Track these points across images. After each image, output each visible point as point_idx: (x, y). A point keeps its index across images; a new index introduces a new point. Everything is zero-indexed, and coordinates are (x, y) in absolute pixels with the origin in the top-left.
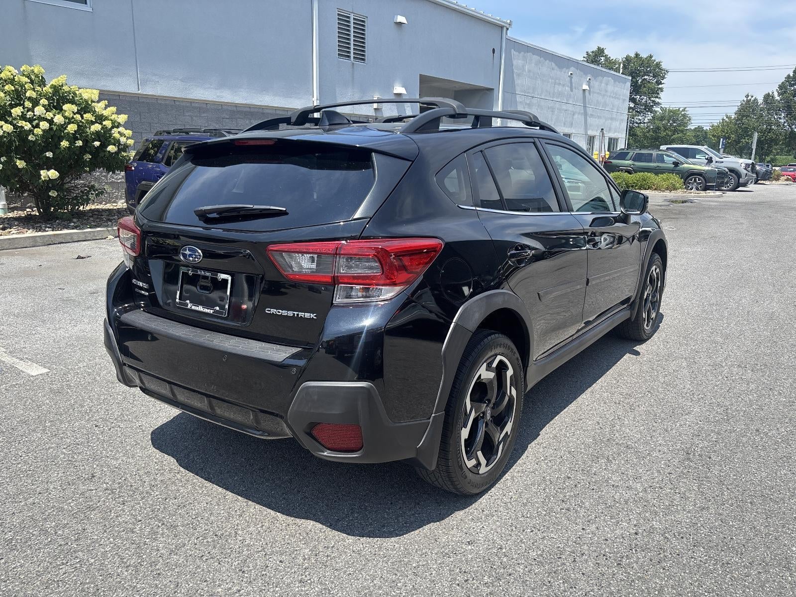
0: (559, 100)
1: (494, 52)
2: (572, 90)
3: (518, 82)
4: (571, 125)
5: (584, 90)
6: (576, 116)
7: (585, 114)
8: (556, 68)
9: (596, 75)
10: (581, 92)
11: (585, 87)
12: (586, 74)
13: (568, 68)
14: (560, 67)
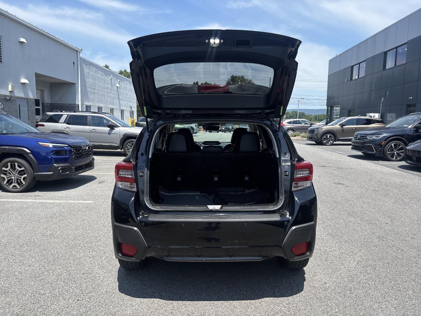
0: (107, 91)
1: (74, 64)
2: (112, 87)
3: (87, 80)
4: (113, 104)
5: (117, 87)
6: (115, 99)
7: (119, 99)
8: (104, 75)
9: (122, 80)
10: (116, 87)
11: (118, 85)
12: (118, 79)
13: (110, 75)
14: (106, 75)
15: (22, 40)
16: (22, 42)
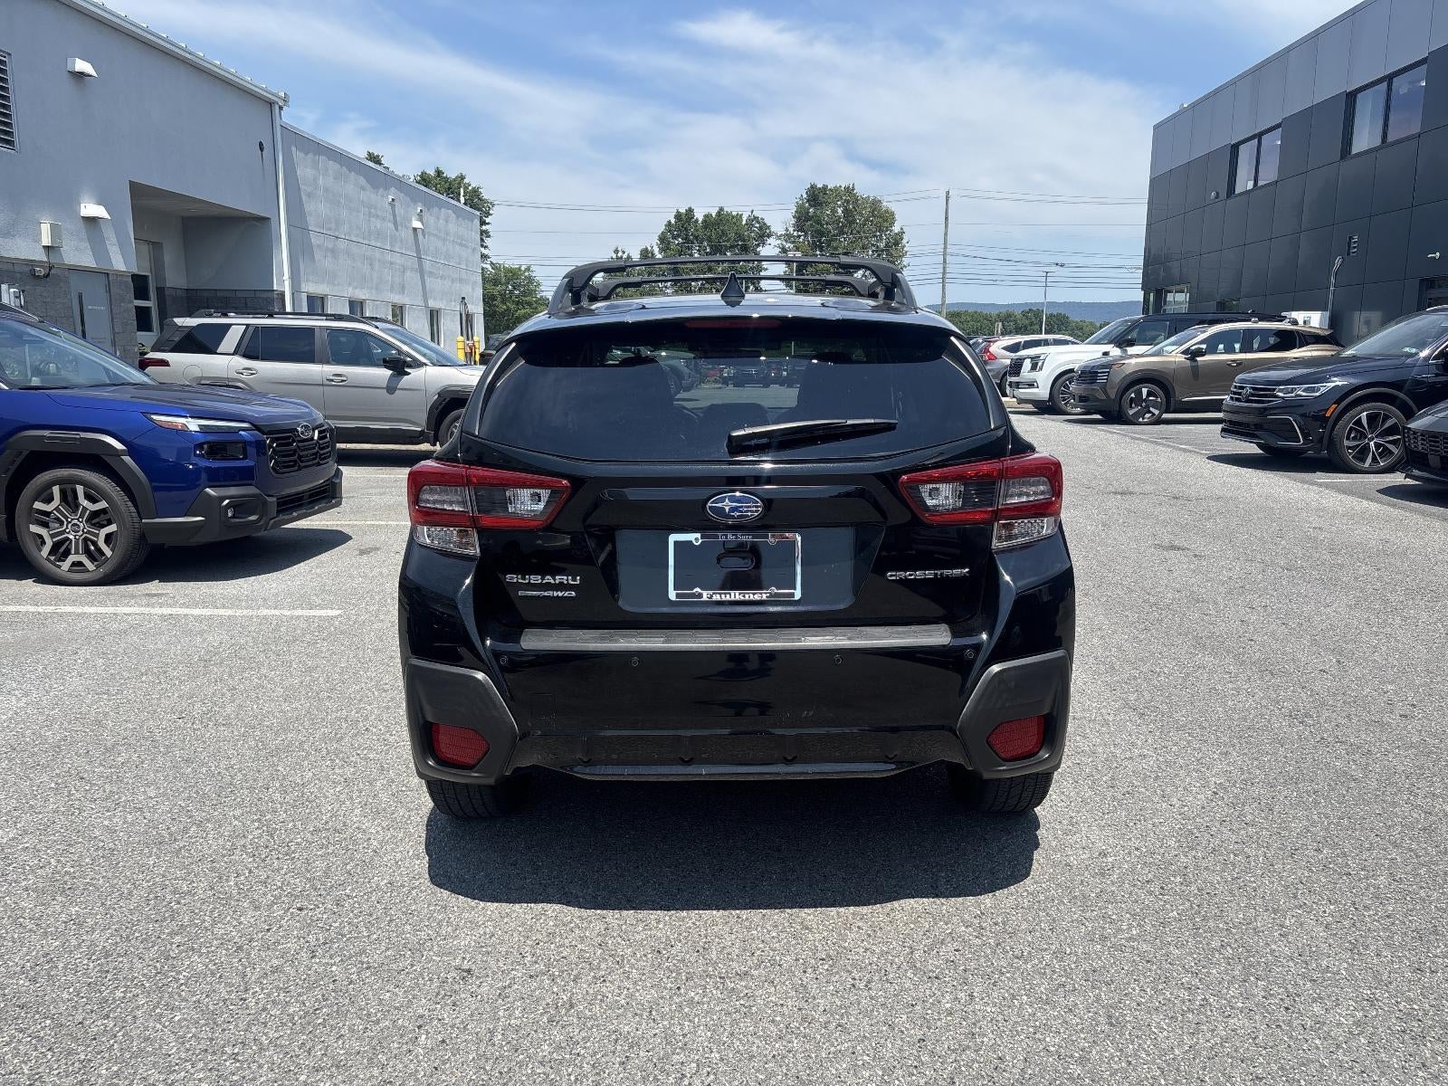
0: (379, 245)
1: (262, 149)
2: (396, 229)
3: (309, 207)
4: (402, 289)
5: (415, 229)
6: (408, 273)
7: (422, 272)
8: (368, 186)
9: (429, 204)
10: (411, 232)
11: (417, 224)
12: (415, 201)
13: (386, 188)
14: (375, 186)
15: (82, 66)
16: (82, 73)
